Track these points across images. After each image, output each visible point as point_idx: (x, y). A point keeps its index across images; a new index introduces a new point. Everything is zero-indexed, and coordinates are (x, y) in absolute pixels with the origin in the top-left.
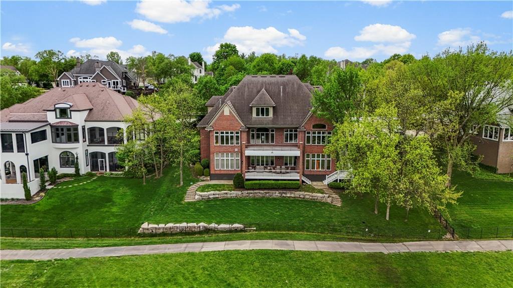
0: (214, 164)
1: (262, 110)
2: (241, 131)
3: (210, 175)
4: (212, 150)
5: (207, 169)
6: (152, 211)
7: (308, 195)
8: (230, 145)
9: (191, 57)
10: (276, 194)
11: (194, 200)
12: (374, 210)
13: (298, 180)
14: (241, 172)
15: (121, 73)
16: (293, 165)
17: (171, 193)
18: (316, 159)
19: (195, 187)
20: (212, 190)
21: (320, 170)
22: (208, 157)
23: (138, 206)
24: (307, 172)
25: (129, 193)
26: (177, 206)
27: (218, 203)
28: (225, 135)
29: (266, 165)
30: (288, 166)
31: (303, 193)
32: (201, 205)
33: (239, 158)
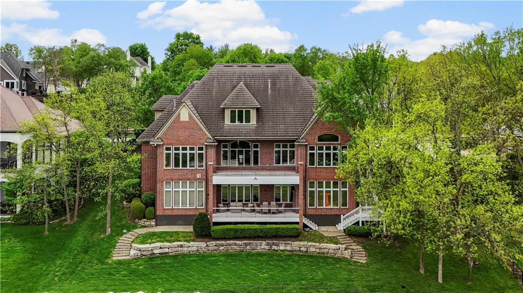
0: (162, 200)
1: (240, 112)
2: (206, 145)
3: (155, 217)
4: (159, 176)
5: (151, 208)
6: (57, 276)
7: (313, 247)
8: (188, 168)
9: (130, 51)
10: (262, 246)
11: (129, 257)
12: (419, 268)
13: (297, 223)
14: (207, 211)
15: (20, 69)
16: (288, 202)
17: (89, 247)
18: (324, 189)
19: (130, 236)
20: (158, 241)
21: (332, 207)
22: (154, 189)
23: (33, 268)
24: (311, 210)
25: (19, 246)
26: (99, 266)
27: (167, 261)
28: (181, 152)
29: (246, 201)
30: (281, 202)
31: (305, 243)
32: (138, 266)
33: (203, 189)
